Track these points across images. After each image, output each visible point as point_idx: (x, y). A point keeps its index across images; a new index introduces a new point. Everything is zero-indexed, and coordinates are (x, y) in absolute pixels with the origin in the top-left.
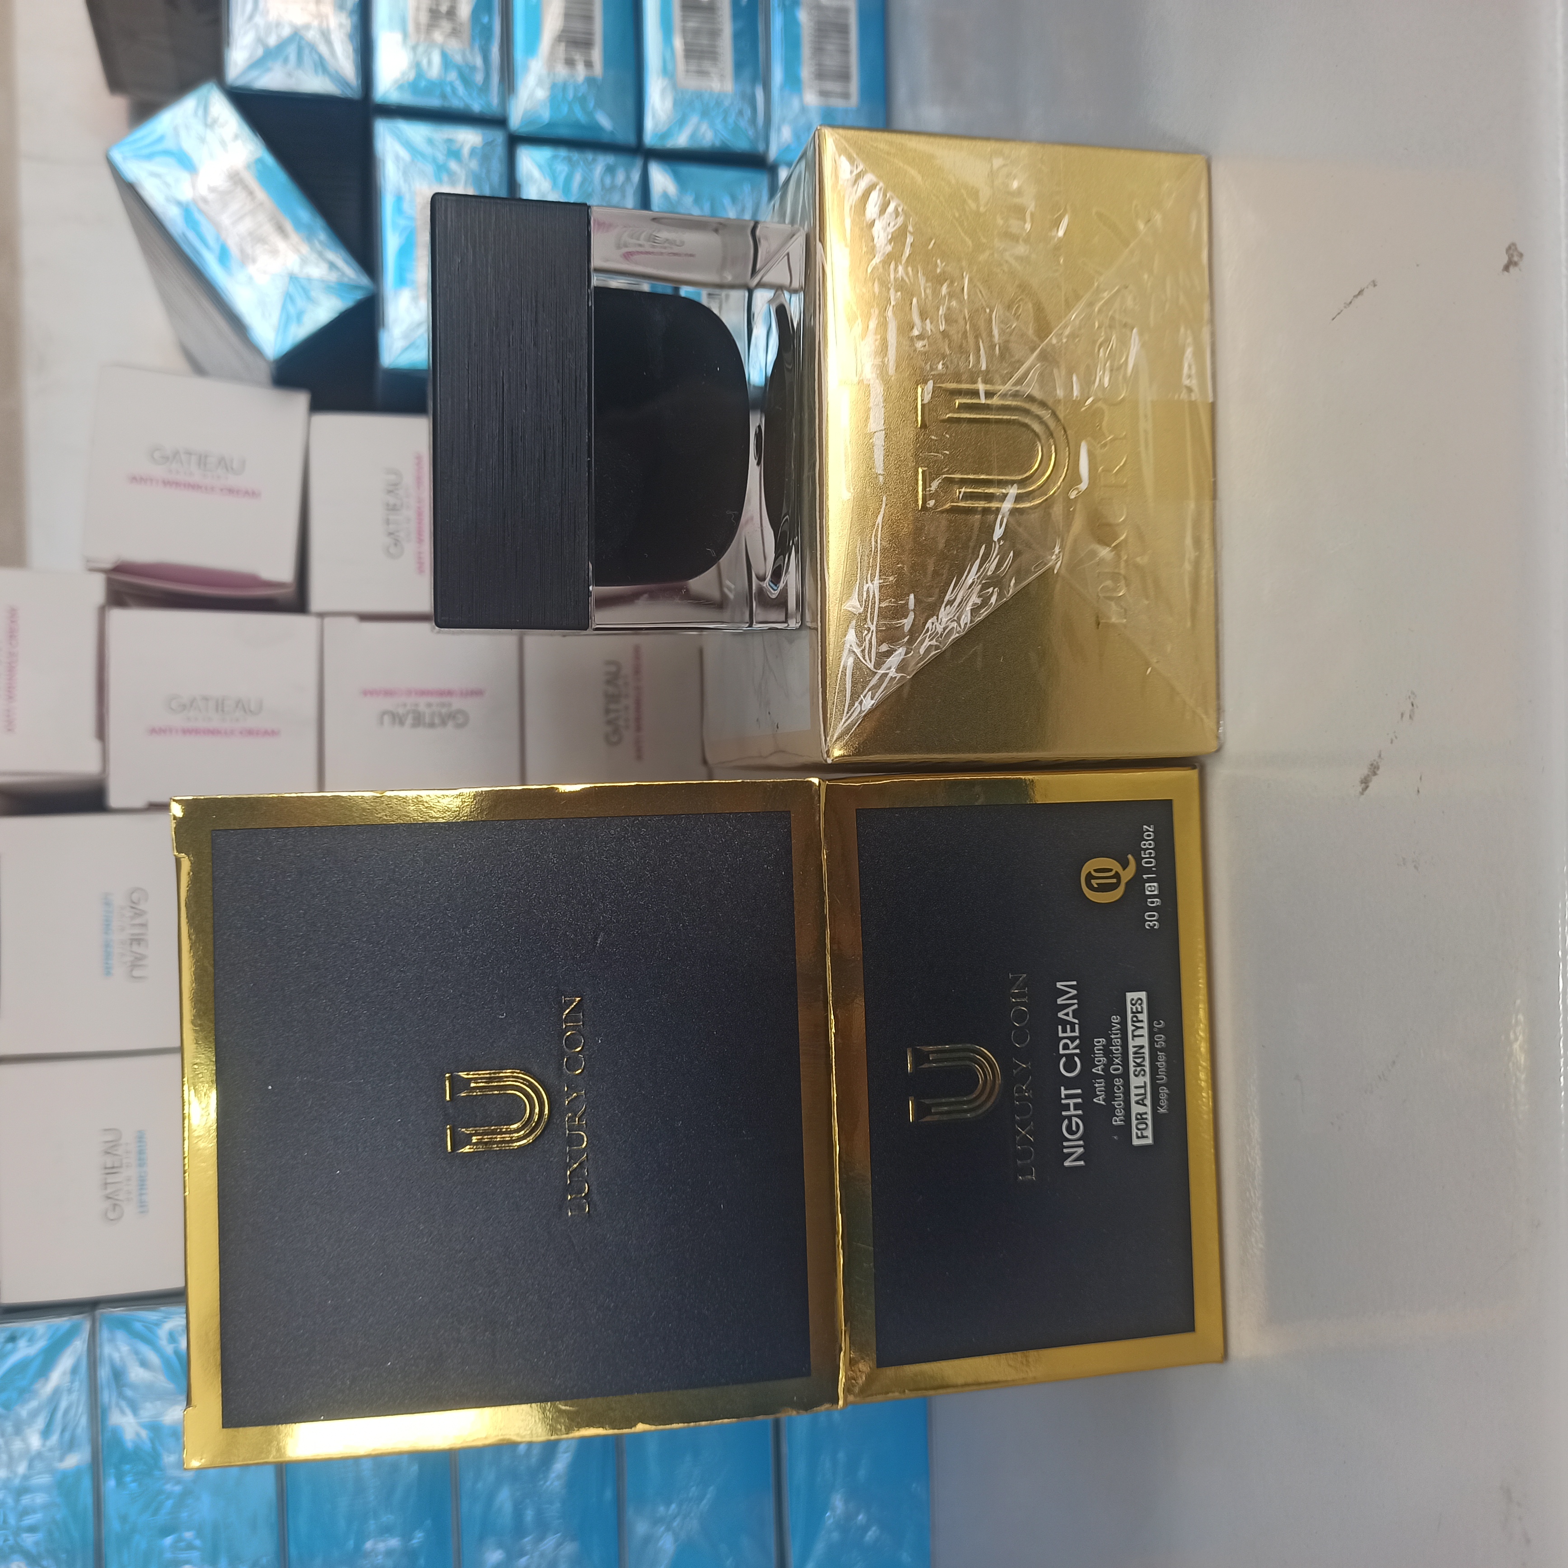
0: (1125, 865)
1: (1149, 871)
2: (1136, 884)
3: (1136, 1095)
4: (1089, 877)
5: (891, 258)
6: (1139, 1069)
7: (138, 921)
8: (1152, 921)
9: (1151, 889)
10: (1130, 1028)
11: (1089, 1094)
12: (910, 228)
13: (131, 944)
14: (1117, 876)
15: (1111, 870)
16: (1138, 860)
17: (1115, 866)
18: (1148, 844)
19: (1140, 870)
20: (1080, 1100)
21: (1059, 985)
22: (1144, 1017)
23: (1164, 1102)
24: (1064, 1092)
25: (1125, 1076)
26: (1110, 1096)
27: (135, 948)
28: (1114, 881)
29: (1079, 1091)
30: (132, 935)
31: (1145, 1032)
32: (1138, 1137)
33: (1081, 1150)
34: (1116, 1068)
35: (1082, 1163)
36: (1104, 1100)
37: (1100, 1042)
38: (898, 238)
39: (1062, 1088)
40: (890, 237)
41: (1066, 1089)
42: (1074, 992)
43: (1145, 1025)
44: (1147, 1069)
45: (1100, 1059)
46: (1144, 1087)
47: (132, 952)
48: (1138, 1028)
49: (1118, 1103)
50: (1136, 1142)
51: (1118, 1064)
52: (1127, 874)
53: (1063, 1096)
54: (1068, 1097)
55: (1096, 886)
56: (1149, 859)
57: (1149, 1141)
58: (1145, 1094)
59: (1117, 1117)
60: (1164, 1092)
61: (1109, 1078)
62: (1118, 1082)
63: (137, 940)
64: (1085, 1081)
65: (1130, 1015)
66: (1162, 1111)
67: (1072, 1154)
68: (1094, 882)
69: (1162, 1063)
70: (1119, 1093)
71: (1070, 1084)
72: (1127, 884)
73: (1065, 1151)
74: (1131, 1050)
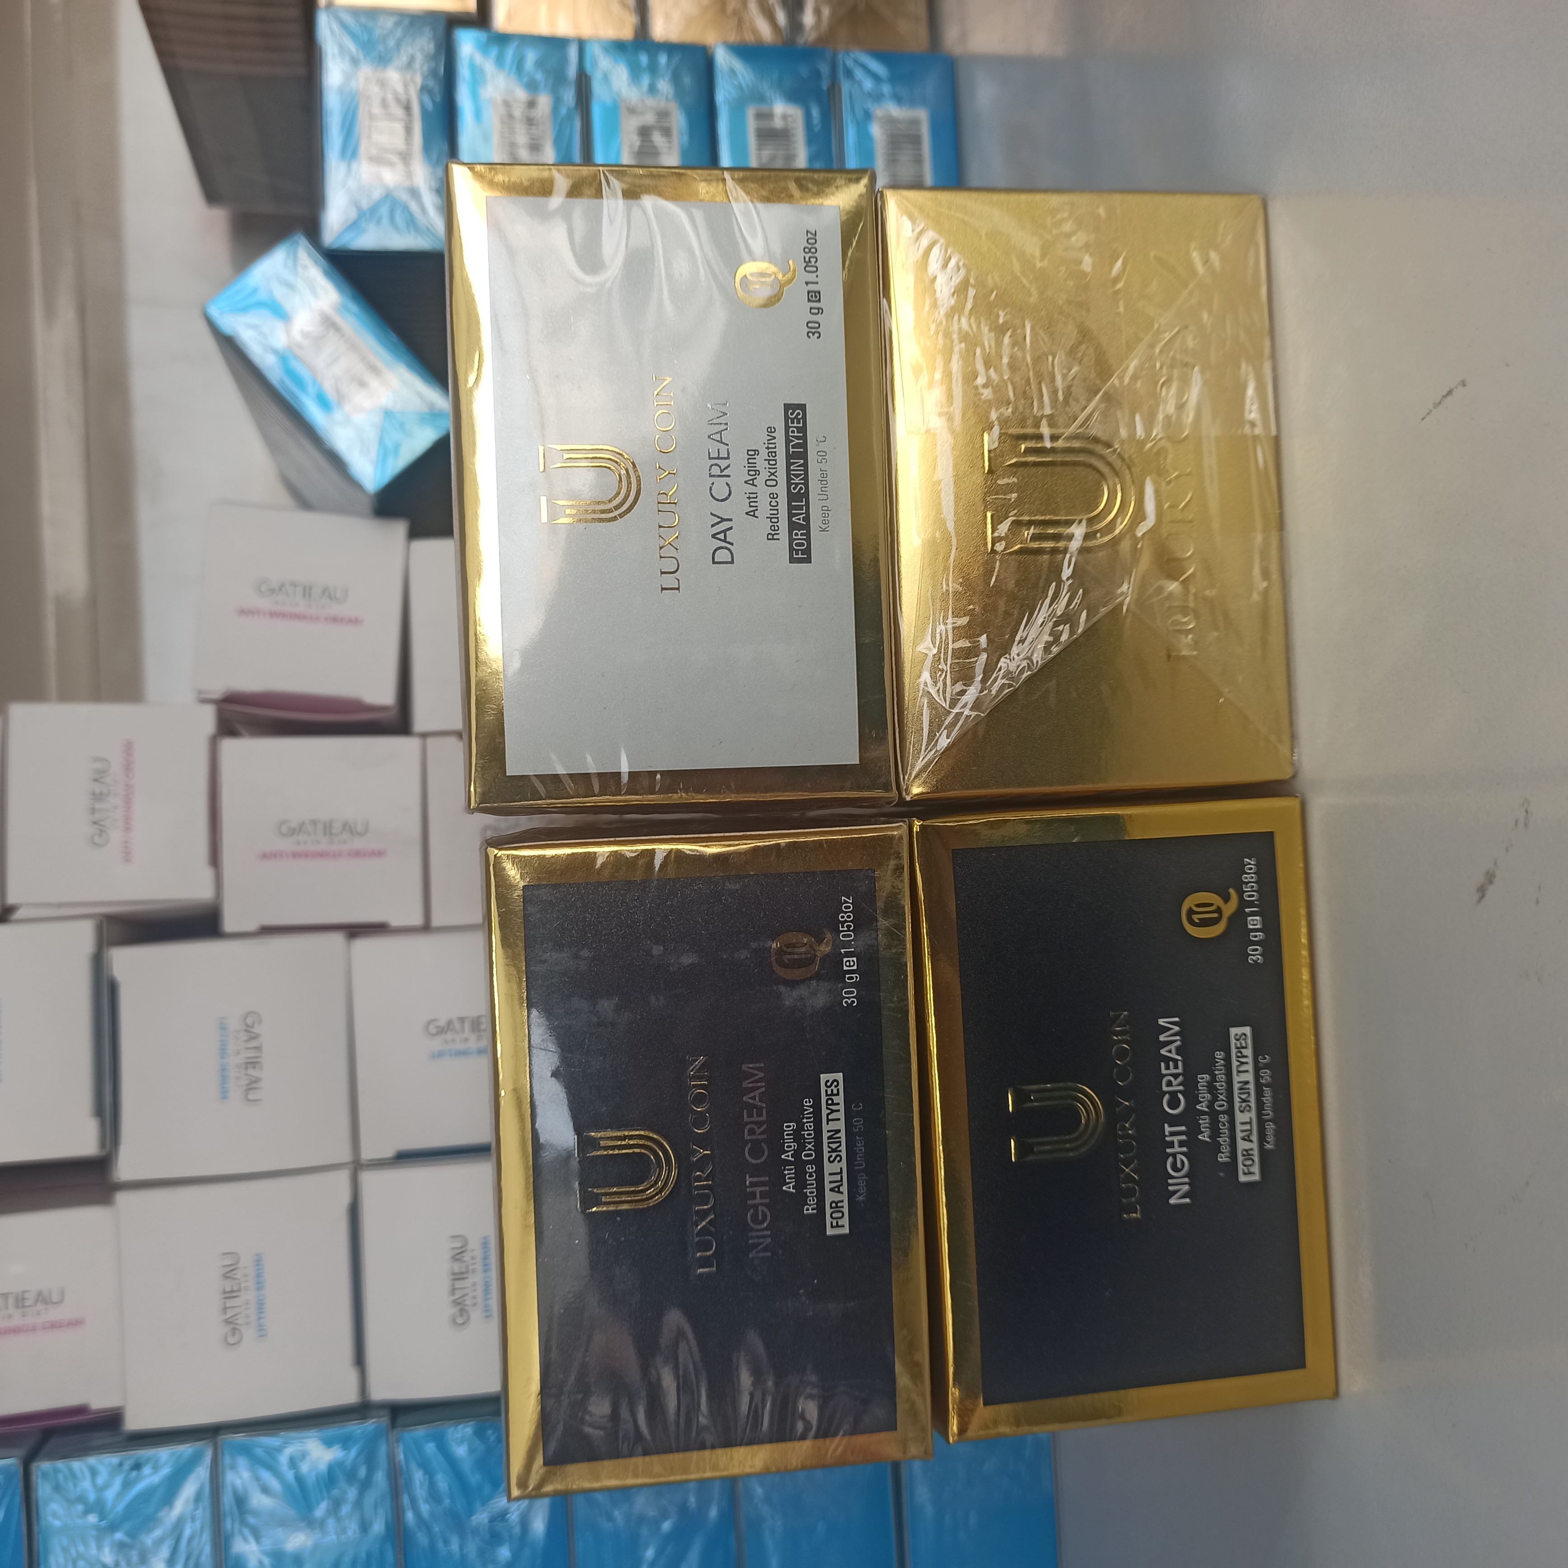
0: (1226, 899)
1: (1251, 904)
2: (1239, 918)
3: (1243, 1131)
4: (1190, 912)
5: (955, 311)
6: (1244, 1105)
7: (253, 1044)
8: (1255, 955)
9: (1254, 922)
10: (1235, 1064)
11: (1194, 1130)
12: (972, 281)
13: (246, 1068)
14: (1219, 910)
15: (1212, 905)
16: (1240, 893)
17: (1215, 899)
18: (1250, 878)
19: (1243, 904)
20: (1184, 1137)
21: (1161, 1022)
22: (1248, 1052)
23: (1270, 1138)
24: (1168, 1129)
25: (1231, 1112)
26: (1215, 1132)
27: (250, 1071)
28: (1215, 915)
29: (1183, 1128)
30: (247, 1058)
31: (1250, 1067)
32: (1245, 1174)
33: (1186, 1188)
34: (1221, 1105)
35: (1187, 1200)
36: (1209, 1137)
37: (1203, 1079)
38: (961, 290)
39: (1166, 1125)
40: (952, 290)
41: (1170, 1126)
42: (1177, 1029)
43: (1250, 1060)
44: (1253, 1104)
45: (1205, 1096)
46: (1250, 1123)
47: (247, 1075)
48: (1242, 1063)
49: (1224, 1140)
50: (1242, 1178)
51: (1223, 1100)
52: (1229, 909)
53: (1167, 1133)
54: (1172, 1134)
55: (1197, 921)
56: (1251, 893)
57: (1256, 1177)
58: (1251, 1130)
59: (1223, 1153)
60: (1270, 1127)
61: (1213, 1114)
62: (1223, 1118)
63: (252, 1063)
64: (1190, 1118)
65: (1234, 1051)
66: (1269, 1146)
67: (1176, 1192)
68: (1195, 918)
69: (1268, 1098)
70: (1225, 1130)
71: (1174, 1121)
72: (1231, 919)
73: (1170, 1188)
74: (1236, 1086)
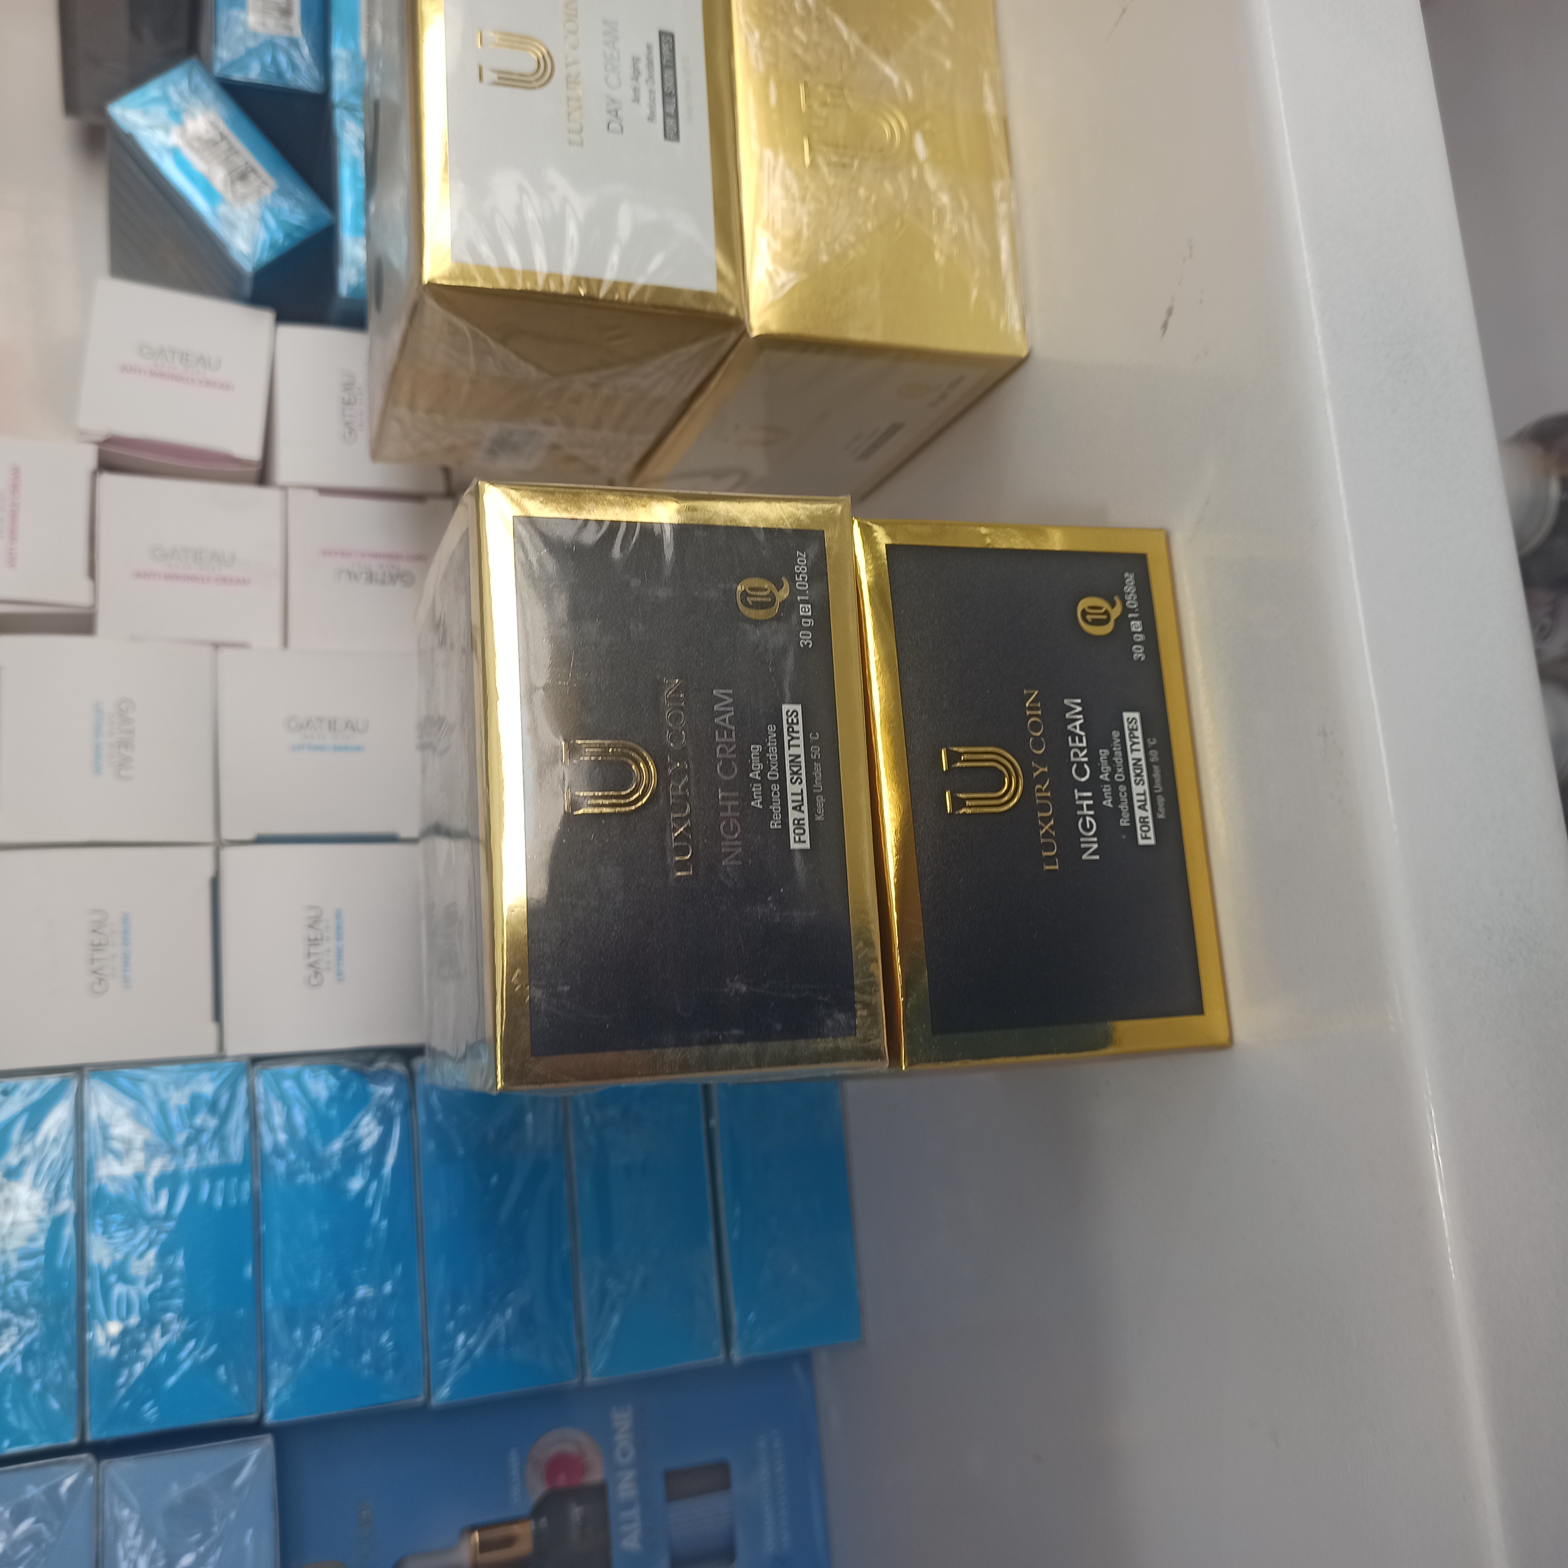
0: (1113, 605)
1: (1133, 611)
2: (1123, 621)
3: (1139, 801)
4: (1084, 613)
6: (1139, 778)
8: (1139, 653)
9: (1136, 626)
10: (1129, 743)
11: (1098, 797)
14: (1106, 613)
15: (1100, 608)
16: (1124, 602)
17: (1105, 605)
18: (1130, 587)
19: (1126, 610)
20: (1091, 802)
21: (1066, 701)
22: (1139, 734)
23: (1161, 809)
24: (1077, 794)
25: (1128, 784)
26: (1117, 800)
28: (1104, 617)
29: (1089, 794)
31: (1141, 746)
32: (1143, 838)
33: (1095, 846)
34: (1119, 777)
35: (1097, 857)
36: (1112, 803)
37: (1104, 753)
39: (1076, 791)
41: (1079, 791)
42: (1080, 709)
43: (1140, 740)
44: (1145, 778)
45: (1106, 768)
46: (1144, 794)
48: (1135, 743)
49: (1124, 807)
50: (1141, 842)
51: (1120, 773)
52: (1116, 612)
53: (1077, 798)
54: (1081, 798)
55: (1090, 620)
56: (1132, 602)
57: (1152, 842)
58: (1145, 800)
59: (1124, 819)
60: (1161, 800)
61: (1115, 785)
62: (1122, 789)
64: (1094, 785)
65: (1127, 732)
66: (1160, 816)
67: (1089, 849)
68: (1089, 617)
69: (1157, 775)
70: (1124, 798)
71: (1083, 787)
72: (1117, 620)
73: (1083, 846)
74: (1131, 762)
